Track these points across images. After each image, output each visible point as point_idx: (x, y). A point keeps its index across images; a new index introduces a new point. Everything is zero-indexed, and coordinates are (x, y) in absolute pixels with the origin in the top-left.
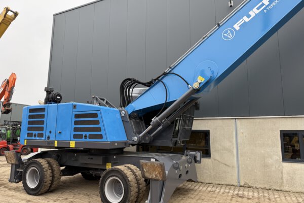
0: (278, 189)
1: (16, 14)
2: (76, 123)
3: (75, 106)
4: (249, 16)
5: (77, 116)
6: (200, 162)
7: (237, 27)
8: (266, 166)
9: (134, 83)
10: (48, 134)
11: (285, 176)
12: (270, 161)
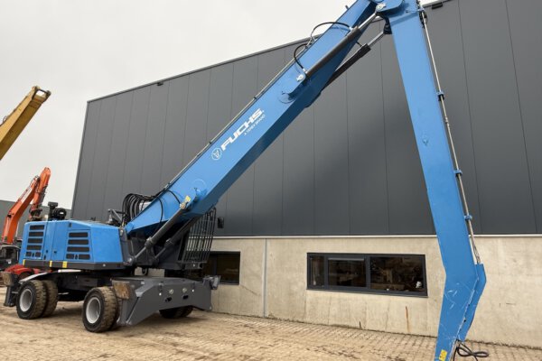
0: (300, 320)
1: (48, 94)
2: (70, 242)
3: (70, 224)
4: (233, 137)
5: (71, 235)
6: (216, 288)
7: (223, 147)
8: (291, 294)
9: (141, 199)
10: (45, 253)
11: (308, 306)
12: (295, 288)
